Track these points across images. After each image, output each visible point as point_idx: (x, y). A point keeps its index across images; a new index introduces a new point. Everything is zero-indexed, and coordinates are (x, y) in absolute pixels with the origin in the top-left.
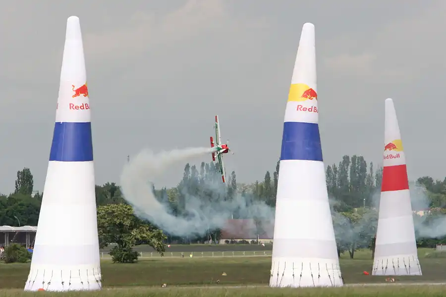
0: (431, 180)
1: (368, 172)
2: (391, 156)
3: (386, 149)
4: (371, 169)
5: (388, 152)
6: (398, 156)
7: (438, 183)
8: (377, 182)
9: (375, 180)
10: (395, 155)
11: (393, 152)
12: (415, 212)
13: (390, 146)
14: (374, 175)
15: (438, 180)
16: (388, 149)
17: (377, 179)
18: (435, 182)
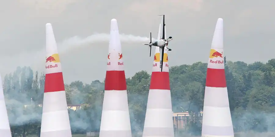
0: (81, 83)
1: (34, 78)
2: (51, 66)
3: (47, 61)
4: (37, 77)
5: (49, 63)
6: (56, 66)
7: (87, 85)
8: (41, 86)
9: (40, 84)
10: (54, 65)
11: (53, 63)
12: (69, 107)
13: (50, 59)
14: (38, 80)
15: (87, 84)
16: (49, 61)
17: (41, 84)
18: (84, 85)
